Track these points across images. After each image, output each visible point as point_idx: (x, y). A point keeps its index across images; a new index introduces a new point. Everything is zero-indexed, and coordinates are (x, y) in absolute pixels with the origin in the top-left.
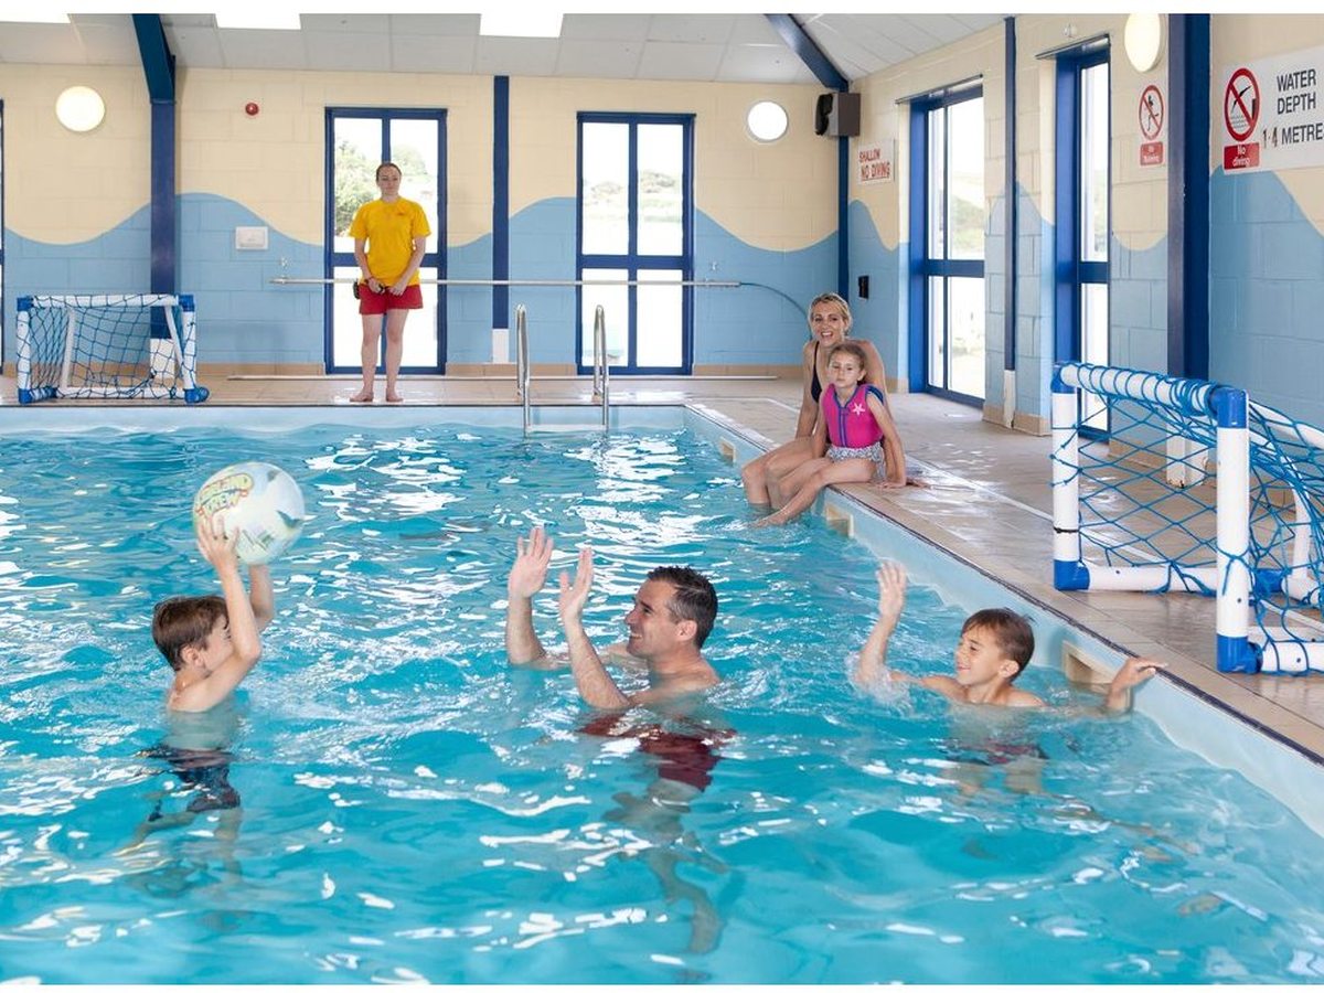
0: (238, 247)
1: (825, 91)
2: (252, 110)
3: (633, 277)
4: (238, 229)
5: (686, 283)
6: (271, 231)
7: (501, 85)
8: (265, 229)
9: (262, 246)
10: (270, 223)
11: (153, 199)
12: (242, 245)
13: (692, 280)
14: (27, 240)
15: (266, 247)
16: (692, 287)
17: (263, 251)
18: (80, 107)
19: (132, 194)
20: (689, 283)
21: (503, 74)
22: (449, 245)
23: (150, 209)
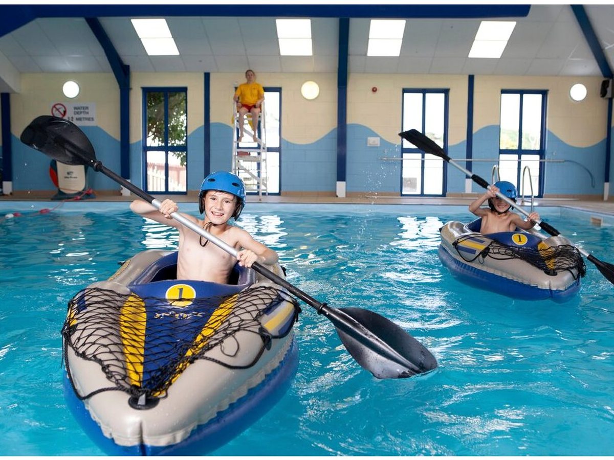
0: (368, 145)
1: (606, 79)
2: (374, 90)
3: (520, 158)
4: (369, 138)
5: (541, 160)
6: (381, 139)
7: (471, 79)
8: (379, 138)
9: (377, 144)
10: (380, 135)
11: (338, 126)
12: (370, 144)
13: (544, 159)
14: (291, 143)
15: (379, 145)
16: (544, 162)
17: (377, 147)
18: (310, 90)
19: (329, 123)
20: (543, 160)
21: (471, 74)
22: (449, 145)
23: (337, 130)
